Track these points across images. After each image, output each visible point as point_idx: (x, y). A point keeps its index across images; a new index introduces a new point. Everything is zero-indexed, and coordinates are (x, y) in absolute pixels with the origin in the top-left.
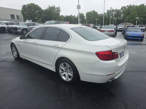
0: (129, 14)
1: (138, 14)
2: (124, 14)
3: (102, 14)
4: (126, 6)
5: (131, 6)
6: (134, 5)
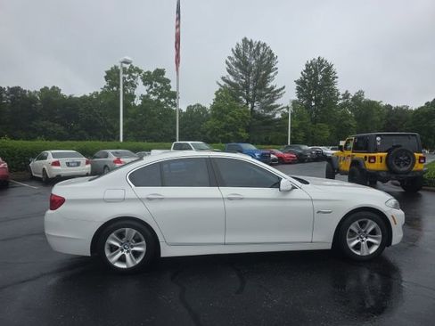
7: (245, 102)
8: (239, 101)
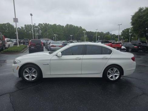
0: (46, 30)
1: (54, 32)
2: (41, 30)
3: (19, 28)
4: (42, 24)
5: (46, 24)
6: (49, 24)
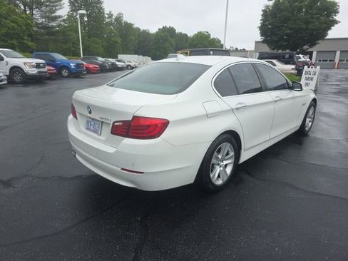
7: (23, 8)
8: (17, 5)
